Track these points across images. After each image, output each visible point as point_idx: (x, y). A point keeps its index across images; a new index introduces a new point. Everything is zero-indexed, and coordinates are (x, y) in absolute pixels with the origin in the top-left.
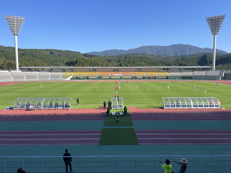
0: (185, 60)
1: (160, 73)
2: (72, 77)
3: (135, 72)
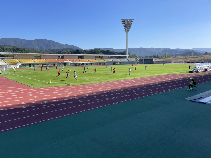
1: (98, 60)
2: (20, 64)
3: (79, 59)
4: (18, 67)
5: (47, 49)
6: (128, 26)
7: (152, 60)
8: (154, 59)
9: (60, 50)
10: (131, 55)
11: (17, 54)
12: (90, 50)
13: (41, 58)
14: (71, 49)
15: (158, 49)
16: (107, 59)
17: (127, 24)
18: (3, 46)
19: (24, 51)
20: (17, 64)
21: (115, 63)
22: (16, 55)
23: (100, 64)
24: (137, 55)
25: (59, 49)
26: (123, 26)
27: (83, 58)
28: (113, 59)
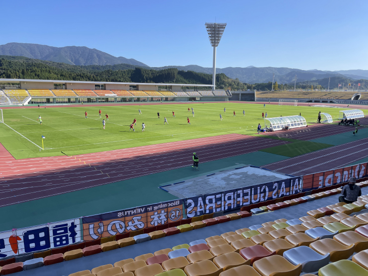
0: (112, 74)
1: (163, 93)
2: (30, 99)
3: (131, 92)
4: (26, 103)
5: (87, 65)
6: (217, 36)
7: (254, 94)
8: (256, 92)
9: (109, 66)
10: (229, 80)
11: (26, 82)
12: (163, 68)
13: (66, 89)
14: (128, 66)
15: (281, 70)
16: (180, 91)
17: (215, 32)
18: (10, 57)
19: (46, 67)
20: (25, 97)
21: (193, 99)
22: (24, 82)
23: (167, 99)
24: (240, 82)
25: (107, 66)
26: (208, 36)
27: (137, 90)
28: (189, 91)
